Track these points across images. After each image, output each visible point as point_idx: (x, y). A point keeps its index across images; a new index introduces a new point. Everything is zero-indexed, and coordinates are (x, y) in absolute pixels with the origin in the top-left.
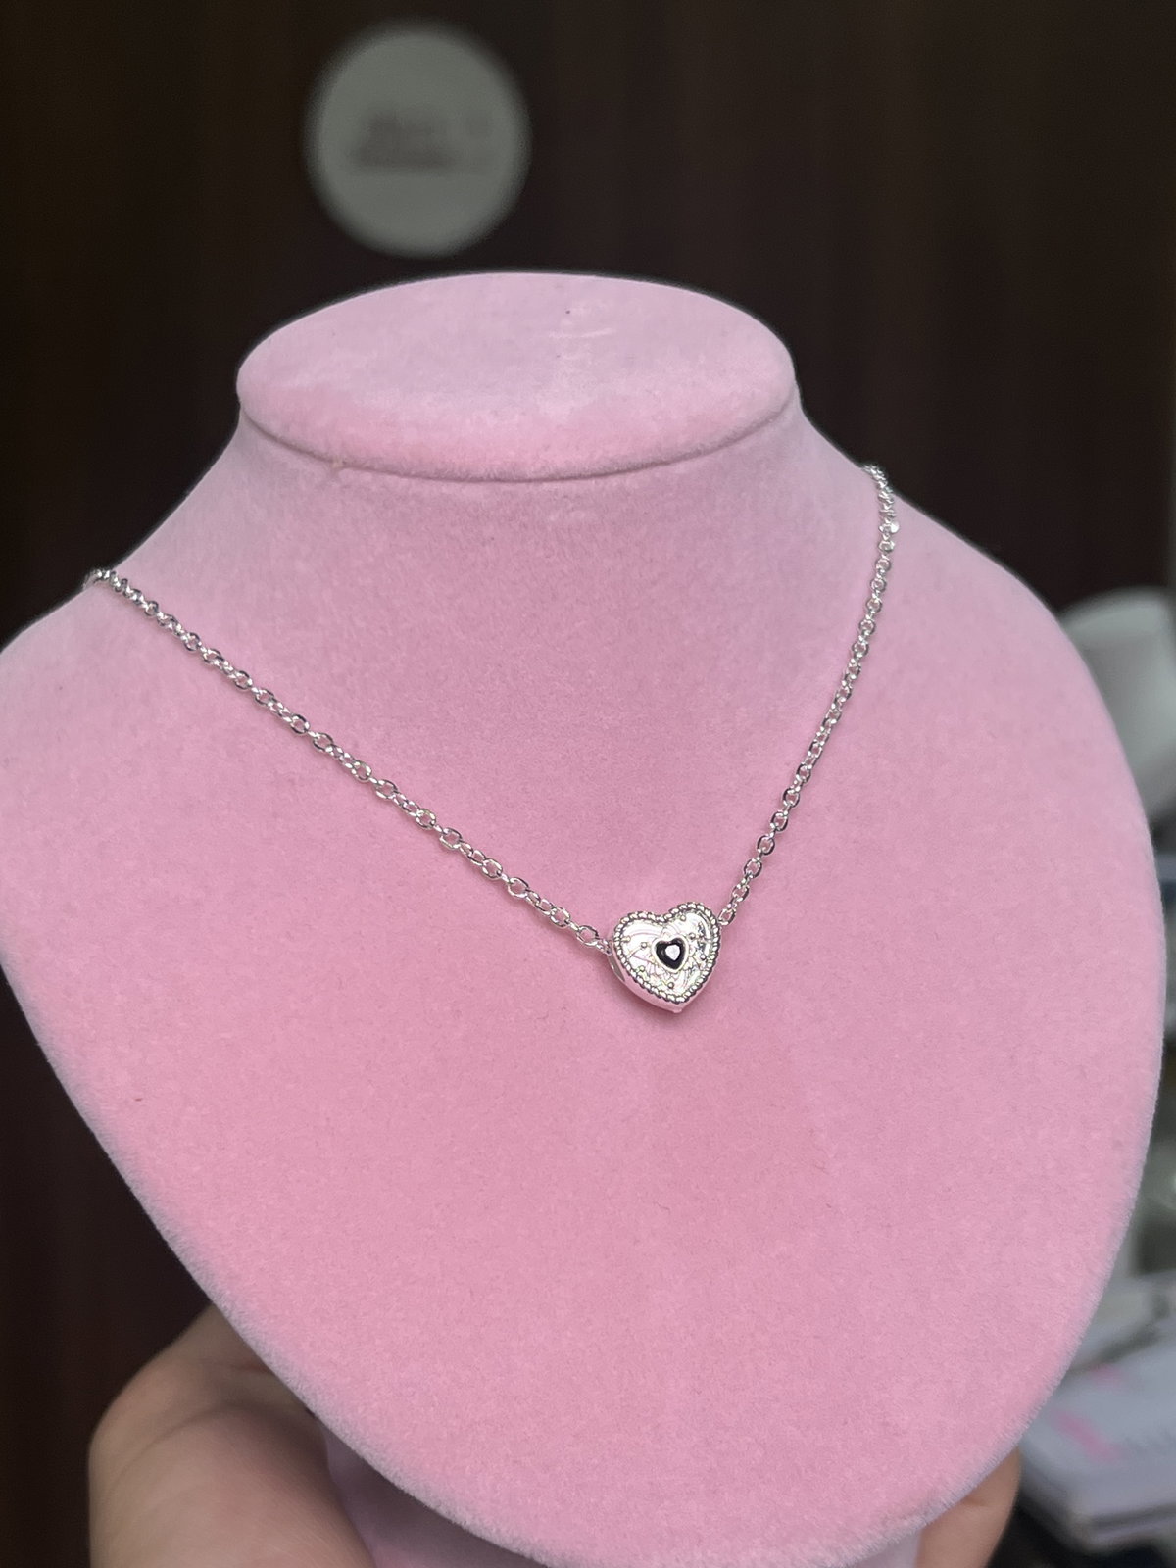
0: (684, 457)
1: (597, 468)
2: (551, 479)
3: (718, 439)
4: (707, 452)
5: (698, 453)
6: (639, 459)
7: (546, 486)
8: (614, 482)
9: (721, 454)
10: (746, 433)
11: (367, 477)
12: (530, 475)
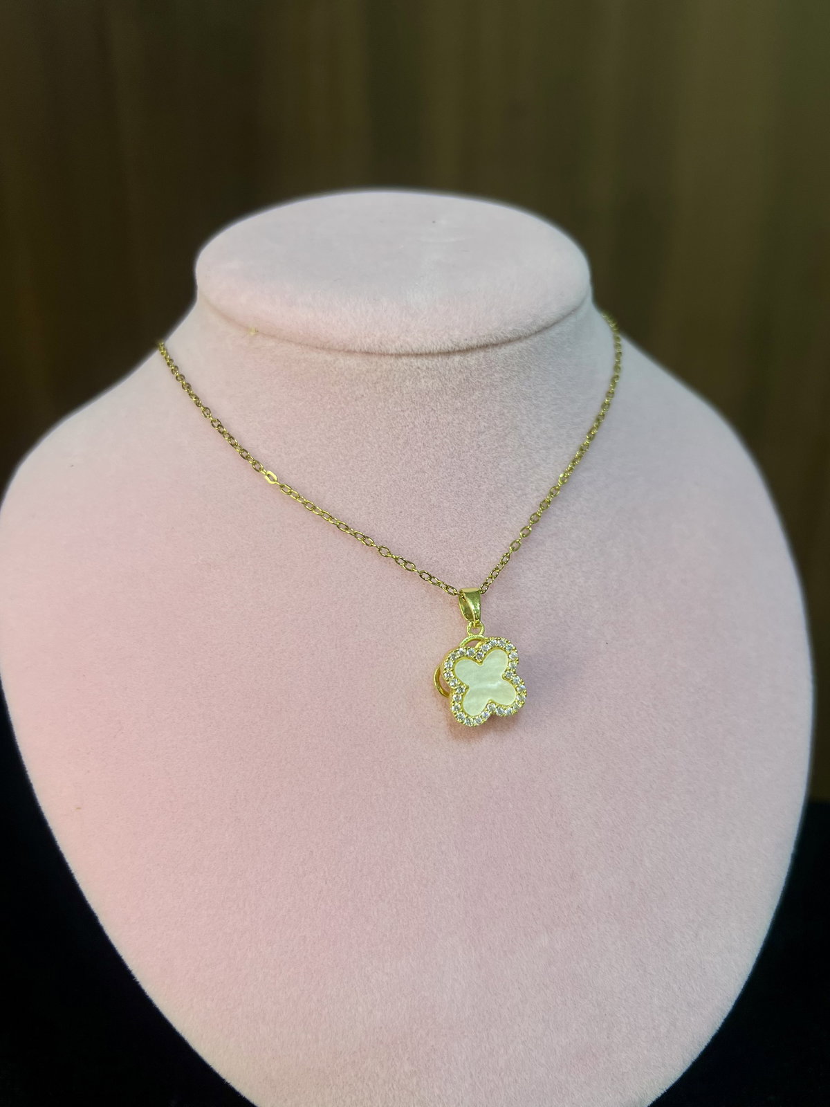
0: (510, 341)
1: (444, 348)
2: (408, 355)
3: (535, 328)
4: (526, 337)
5: (519, 339)
6: (475, 342)
7: (405, 360)
8: (457, 358)
9: (536, 339)
10: (556, 323)
11: (271, 343)
12: (393, 351)
